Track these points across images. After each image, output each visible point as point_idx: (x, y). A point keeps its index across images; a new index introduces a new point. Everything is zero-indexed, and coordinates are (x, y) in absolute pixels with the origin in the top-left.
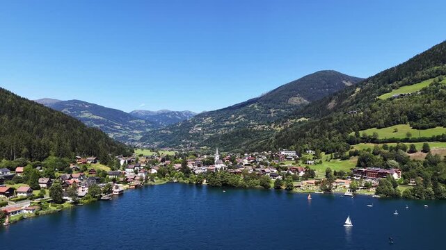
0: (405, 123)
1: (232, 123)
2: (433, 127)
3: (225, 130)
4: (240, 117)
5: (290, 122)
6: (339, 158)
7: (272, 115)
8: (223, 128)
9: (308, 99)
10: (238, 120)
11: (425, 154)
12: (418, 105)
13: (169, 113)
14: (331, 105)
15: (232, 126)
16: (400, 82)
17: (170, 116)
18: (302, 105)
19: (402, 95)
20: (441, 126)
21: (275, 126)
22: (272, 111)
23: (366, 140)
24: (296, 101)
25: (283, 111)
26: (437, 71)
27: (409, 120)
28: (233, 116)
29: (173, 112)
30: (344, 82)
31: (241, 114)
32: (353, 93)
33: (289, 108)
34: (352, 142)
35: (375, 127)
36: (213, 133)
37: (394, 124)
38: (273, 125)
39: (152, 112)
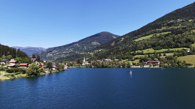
0: (151, 48)
1: (67, 52)
2: (161, 49)
3: (64, 55)
4: (71, 49)
5: (96, 51)
6: (130, 60)
7: (85, 49)
8: (63, 55)
9: (100, 43)
10: (70, 51)
11: (165, 57)
12: (155, 42)
13: (32, 48)
14: (113, 44)
15: (67, 53)
16: (141, 35)
17: (32, 50)
18: (97, 45)
19: (143, 40)
20: (164, 48)
21: (89, 53)
22: (85, 47)
23: (138, 54)
24: (95, 43)
25: (90, 47)
26: (154, 32)
27: (152, 47)
28: (67, 49)
29: (34, 48)
30: (113, 37)
31: (71, 48)
32: (121, 39)
33: (92, 46)
34: (134, 55)
35: (139, 50)
36: (58, 56)
37: (147, 49)
38: (88, 53)
39: (22, 48)
